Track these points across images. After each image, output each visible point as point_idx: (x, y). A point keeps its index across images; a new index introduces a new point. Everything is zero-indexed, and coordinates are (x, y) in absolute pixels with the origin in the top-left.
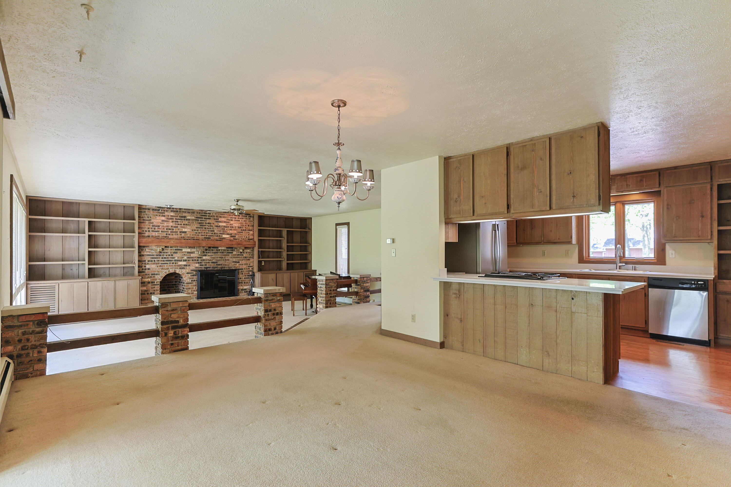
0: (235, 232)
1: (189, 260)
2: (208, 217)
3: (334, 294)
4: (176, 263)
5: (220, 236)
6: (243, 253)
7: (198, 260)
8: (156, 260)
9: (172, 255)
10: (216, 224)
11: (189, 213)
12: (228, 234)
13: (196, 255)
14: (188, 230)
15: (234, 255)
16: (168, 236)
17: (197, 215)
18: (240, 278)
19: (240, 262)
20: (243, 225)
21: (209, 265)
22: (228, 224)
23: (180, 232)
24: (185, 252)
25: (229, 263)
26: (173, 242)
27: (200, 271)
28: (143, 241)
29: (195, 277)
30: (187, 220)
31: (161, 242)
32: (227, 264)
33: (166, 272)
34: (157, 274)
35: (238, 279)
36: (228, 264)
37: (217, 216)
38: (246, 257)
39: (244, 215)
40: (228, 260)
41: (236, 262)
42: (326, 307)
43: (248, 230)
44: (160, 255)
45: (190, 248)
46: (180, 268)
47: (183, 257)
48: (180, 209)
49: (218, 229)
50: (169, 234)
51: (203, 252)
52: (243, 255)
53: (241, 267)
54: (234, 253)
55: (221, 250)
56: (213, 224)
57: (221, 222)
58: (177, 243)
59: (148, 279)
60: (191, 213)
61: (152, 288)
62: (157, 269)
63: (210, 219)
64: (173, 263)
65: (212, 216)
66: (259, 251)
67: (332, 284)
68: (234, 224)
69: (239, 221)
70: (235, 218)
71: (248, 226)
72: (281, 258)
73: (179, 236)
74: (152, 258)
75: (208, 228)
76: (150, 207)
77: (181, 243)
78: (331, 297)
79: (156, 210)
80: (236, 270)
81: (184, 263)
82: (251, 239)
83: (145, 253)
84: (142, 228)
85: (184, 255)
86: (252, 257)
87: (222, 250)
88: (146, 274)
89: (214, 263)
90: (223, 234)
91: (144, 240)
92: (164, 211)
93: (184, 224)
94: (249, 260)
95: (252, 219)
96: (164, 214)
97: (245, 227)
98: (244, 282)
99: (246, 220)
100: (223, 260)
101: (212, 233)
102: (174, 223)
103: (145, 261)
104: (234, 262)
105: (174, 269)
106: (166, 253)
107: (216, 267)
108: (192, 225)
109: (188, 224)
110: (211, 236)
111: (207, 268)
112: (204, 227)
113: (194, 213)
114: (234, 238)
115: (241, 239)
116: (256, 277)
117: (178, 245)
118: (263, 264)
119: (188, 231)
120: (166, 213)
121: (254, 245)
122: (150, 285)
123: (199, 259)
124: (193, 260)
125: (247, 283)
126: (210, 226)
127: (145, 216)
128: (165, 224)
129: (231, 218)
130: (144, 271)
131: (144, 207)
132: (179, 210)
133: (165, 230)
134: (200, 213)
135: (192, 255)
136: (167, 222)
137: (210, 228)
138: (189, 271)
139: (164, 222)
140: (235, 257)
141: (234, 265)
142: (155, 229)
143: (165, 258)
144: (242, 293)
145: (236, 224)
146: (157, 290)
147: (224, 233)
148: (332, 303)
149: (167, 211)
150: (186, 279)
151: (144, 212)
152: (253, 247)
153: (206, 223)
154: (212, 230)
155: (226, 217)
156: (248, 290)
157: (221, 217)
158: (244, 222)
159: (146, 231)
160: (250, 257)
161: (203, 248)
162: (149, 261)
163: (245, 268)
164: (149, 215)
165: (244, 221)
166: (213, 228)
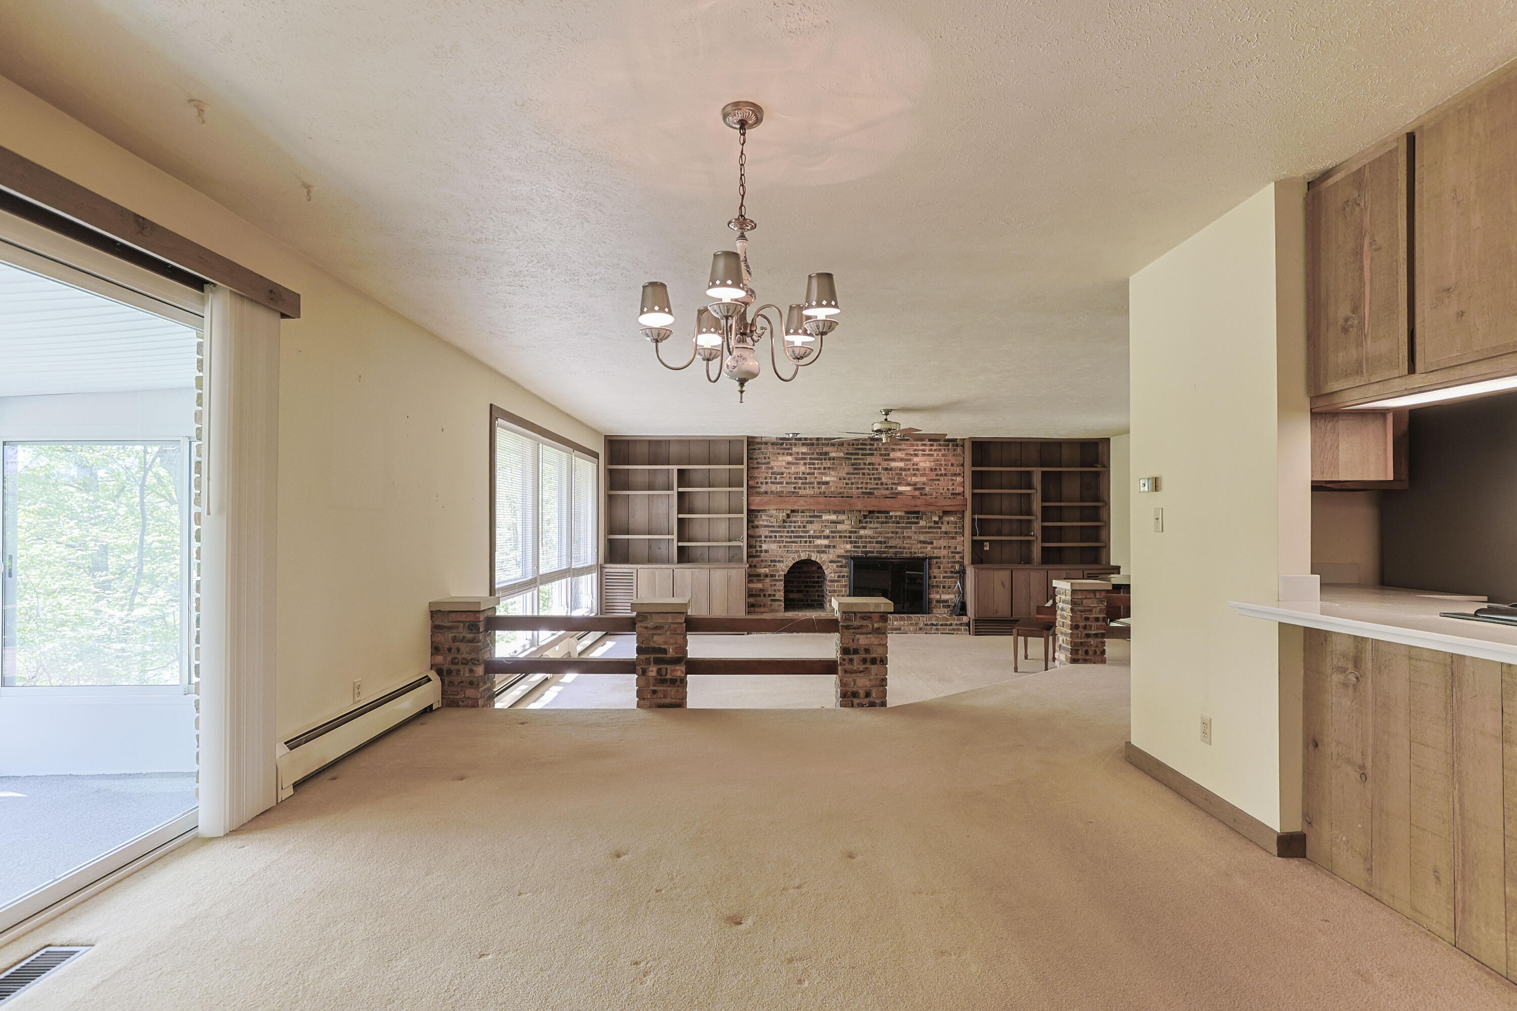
0: (924, 479)
1: (833, 537)
2: (868, 452)
3: (1098, 629)
4: (810, 542)
5: (892, 488)
6: (940, 523)
7: (850, 537)
8: (777, 534)
9: (804, 527)
10: (885, 464)
11: (833, 445)
12: (909, 485)
13: (847, 526)
14: (833, 479)
15: (922, 527)
16: (797, 490)
17: (848, 450)
18: (935, 577)
19: (935, 542)
20: (941, 465)
21: (870, 547)
22: (909, 463)
23: (819, 483)
24: (827, 521)
25: (912, 544)
26: (803, 503)
27: (853, 558)
28: (756, 502)
29: (844, 569)
30: (830, 459)
31: (784, 502)
32: (907, 546)
33: (793, 559)
34: (779, 561)
35: (930, 578)
36: (910, 546)
37: (886, 449)
38: (946, 533)
39: (942, 443)
40: (910, 537)
41: (924, 542)
42: (1074, 661)
43: (952, 474)
44: (785, 527)
45: (835, 512)
46: (818, 552)
47: (823, 531)
48: (818, 439)
49: (889, 474)
50: (800, 488)
51: (860, 520)
52: (940, 528)
53: (937, 553)
54: (920, 525)
55: (894, 517)
56: (879, 464)
57: (893, 460)
58: (811, 505)
59: (765, 569)
60: (836, 446)
61: (771, 585)
62: (780, 551)
63: (872, 455)
64: (806, 542)
65: (876, 450)
66: (973, 520)
67: (1091, 603)
68: (920, 464)
69: (932, 455)
70: (924, 450)
71: (952, 465)
72: (1029, 536)
73: (817, 490)
74: (772, 532)
75: (869, 474)
76: (767, 439)
77: (819, 504)
78: (1088, 636)
79: (777, 444)
80: (924, 559)
81: (825, 542)
82: (959, 494)
83: (761, 523)
84: (754, 477)
85: (826, 526)
86: (960, 533)
87: (896, 517)
88: (762, 561)
89: (880, 542)
90: (899, 484)
91: (757, 499)
92: (791, 445)
93: (825, 468)
94: (953, 538)
95: (959, 450)
96: (790, 451)
97: (945, 469)
98: (943, 586)
99: (946, 452)
100: (899, 538)
101: (877, 484)
102: (808, 466)
103: (760, 537)
104: (921, 542)
105: (807, 553)
106: (795, 522)
107: (885, 552)
108: (840, 470)
109: (832, 468)
110: (875, 489)
111: (866, 553)
112: (862, 471)
113: (843, 445)
114: (921, 493)
115: (937, 493)
116: (967, 575)
117: (812, 508)
118: (987, 548)
119: (833, 481)
120: (795, 449)
121: (964, 505)
122: (768, 580)
123: (852, 535)
124: (840, 537)
125: (949, 588)
126: (873, 469)
127: (761, 456)
128: (793, 469)
129: (915, 450)
130: (758, 554)
131: (758, 440)
132: (815, 442)
133: (793, 480)
134: (853, 445)
135: (840, 527)
136: (796, 466)
137: (873, 474)
138: (833, 557)
139: (790, 466)
140: (923, 533)
141: (921, 548)
142: (776, 478)
143: (792, 532)
144: (938, 609)
145: (924, 463)
146: (779, 590)
147: (901, 483)
148: (1091, 653)
149: (795, 445)
150: (830, 572)
151: (759, 449)
152: (963, 511)
153: (865, 464)
154: (878, 476)
155: (904, 450)
156: (953, 602)
157: (893, 450)
158: (943, 458)
159: (762, 483)
160: (956, 533)
161: (858, 513)
162: (766, 537)
163: (944, 556)
164: (766, 454)
165: (943, 455)
166: (879, 473)
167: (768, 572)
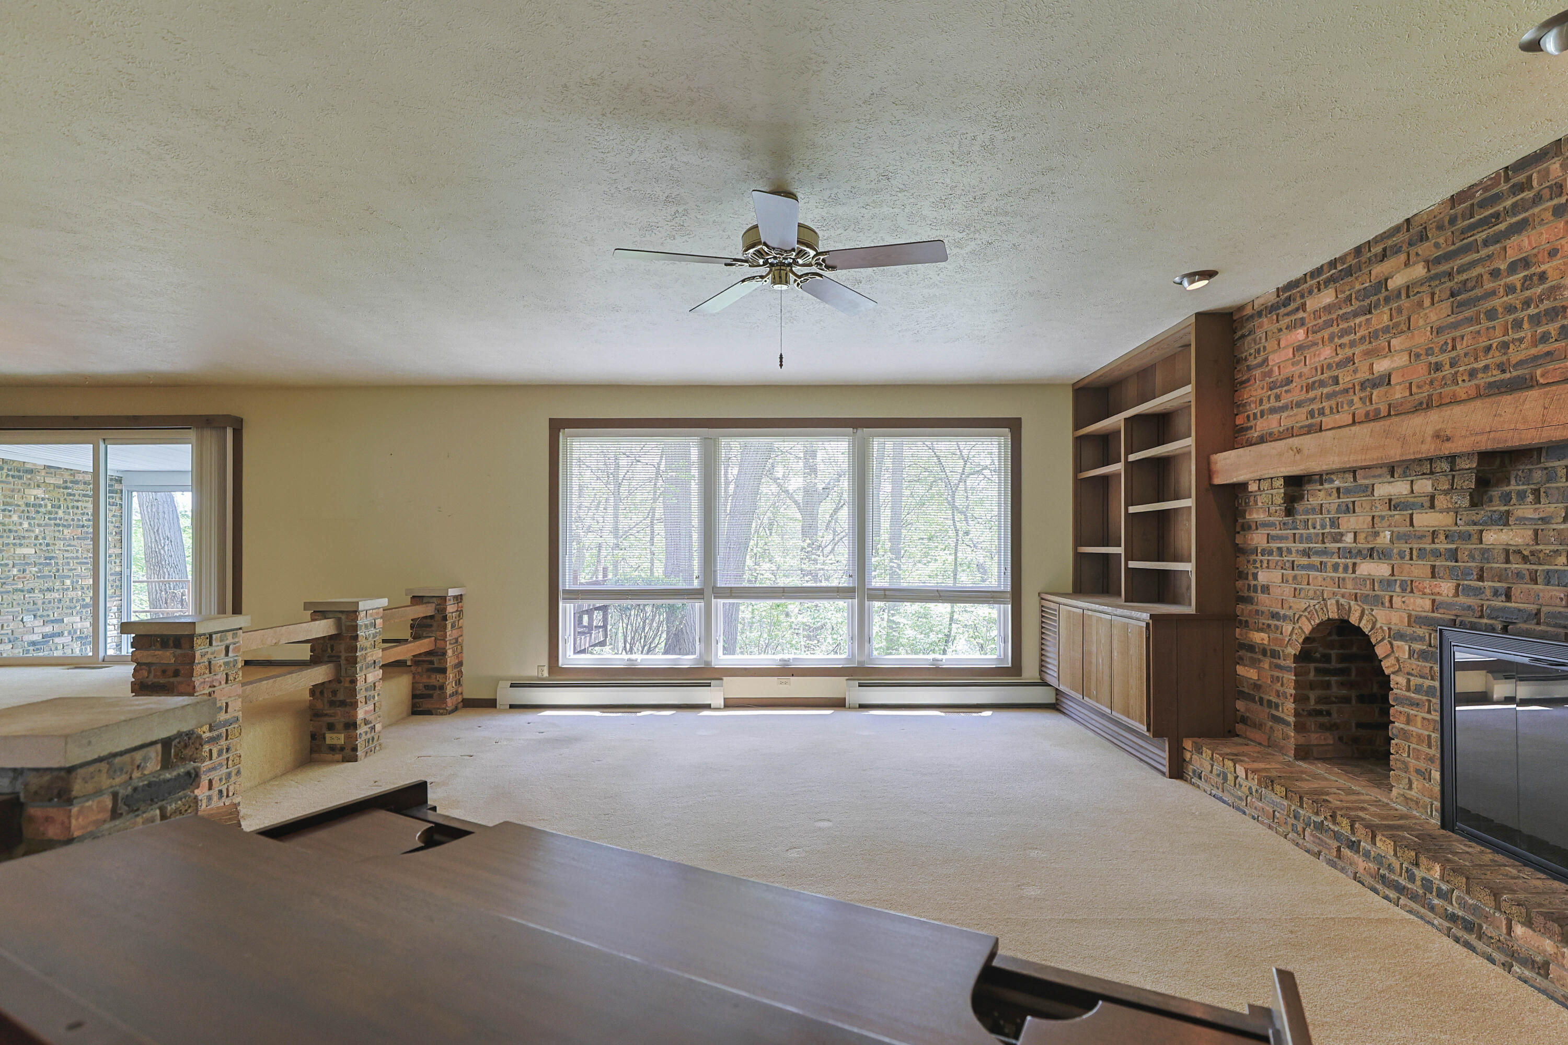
1: (1403, 554)
2: (1509, 220)
4: (1347, 568)
7: (1454, 555)
9: (1333, 523)
11: (1398, 247)
13: (1440, 516)
16: (1317, 419)
17: (1439, 244)
23: (1364, 385)
24: (1386, 502)
30: (1389, 299)
33: (1313, 614)
34: (1286, 618)
44: (1295, 526)
46: (1366, 600)
47: (1377, 533)
48: (1358, 251)
50: (1322, 412)
56: (1553, 254)
59: (1263, 635)
60: (1407, 246)
61: (1268, 678)
62: (1289, 591)
65: (1539, 198)
79: (1279, 305)
81: (1384, 569)
85: (1382, 518)
88: (1257, 613)
92: (1303, 295)
93: (1378, 333)
96: (1302, 313)
101: (1544, 339)
102: (1339, 342)
105: (1336, 600)
106: (1309, 511)
108: (1416, 321)
109: (1398, 323)
110: (1534, 360)
113: (1423, 237)
119: (1398, 369)
120: (1310, 304)
122: (1266, 664)
126: (1527, 283)
128: (1310, 361)
132: (1354, 262)
135: (1420, 520)
136: (1313, 350)
137: (1527, 303)
138: (1402, 619)
139: (1303, 354)
143: (1309, 538)
146: (1287, 696)
149: (1312, 290)
151: (1250, 332)
153: (1495, 274)
154: (1546, 306)
164: (1261, 338)
166: (1551, 291)
167: (1266, 642)
